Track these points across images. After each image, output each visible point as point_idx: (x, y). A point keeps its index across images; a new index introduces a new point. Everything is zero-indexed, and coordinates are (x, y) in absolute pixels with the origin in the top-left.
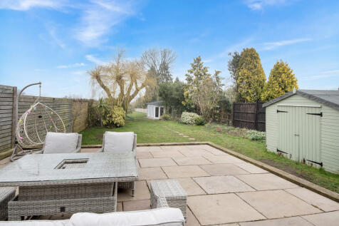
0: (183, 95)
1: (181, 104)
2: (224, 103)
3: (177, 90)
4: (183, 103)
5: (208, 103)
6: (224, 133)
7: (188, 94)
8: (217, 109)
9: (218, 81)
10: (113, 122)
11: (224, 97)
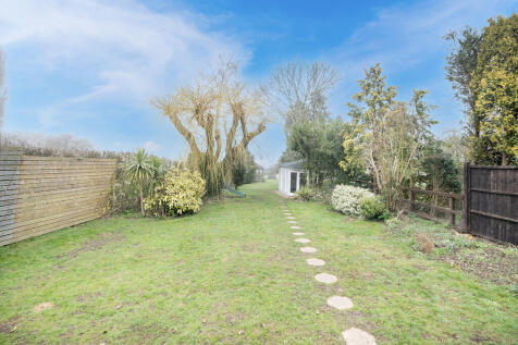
0: (343, 148)
1: (338, 167)
2: (439, 167)
3: (331, 138)
4: (341, 164)
5: (396, 165)
6: (441, 258)
7: (352, 145)
8: (421, 179)
9: (419, 113)
10: (165, 205)
11: (439, 151)
